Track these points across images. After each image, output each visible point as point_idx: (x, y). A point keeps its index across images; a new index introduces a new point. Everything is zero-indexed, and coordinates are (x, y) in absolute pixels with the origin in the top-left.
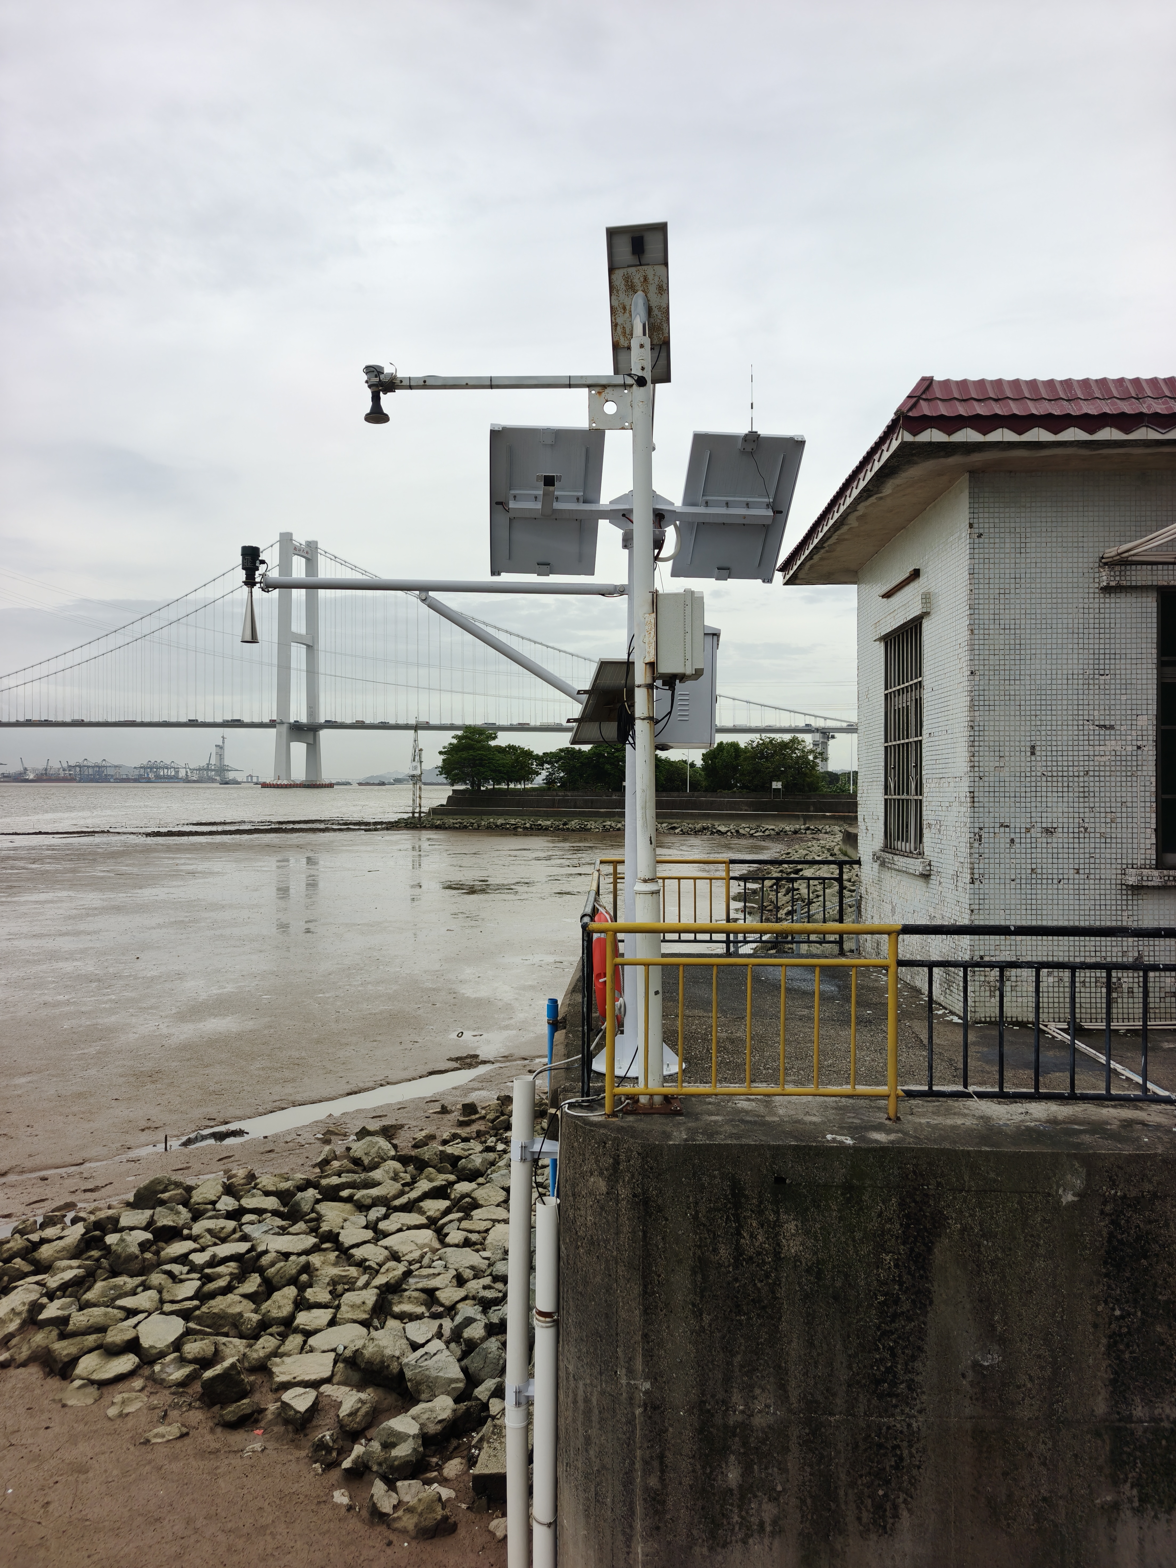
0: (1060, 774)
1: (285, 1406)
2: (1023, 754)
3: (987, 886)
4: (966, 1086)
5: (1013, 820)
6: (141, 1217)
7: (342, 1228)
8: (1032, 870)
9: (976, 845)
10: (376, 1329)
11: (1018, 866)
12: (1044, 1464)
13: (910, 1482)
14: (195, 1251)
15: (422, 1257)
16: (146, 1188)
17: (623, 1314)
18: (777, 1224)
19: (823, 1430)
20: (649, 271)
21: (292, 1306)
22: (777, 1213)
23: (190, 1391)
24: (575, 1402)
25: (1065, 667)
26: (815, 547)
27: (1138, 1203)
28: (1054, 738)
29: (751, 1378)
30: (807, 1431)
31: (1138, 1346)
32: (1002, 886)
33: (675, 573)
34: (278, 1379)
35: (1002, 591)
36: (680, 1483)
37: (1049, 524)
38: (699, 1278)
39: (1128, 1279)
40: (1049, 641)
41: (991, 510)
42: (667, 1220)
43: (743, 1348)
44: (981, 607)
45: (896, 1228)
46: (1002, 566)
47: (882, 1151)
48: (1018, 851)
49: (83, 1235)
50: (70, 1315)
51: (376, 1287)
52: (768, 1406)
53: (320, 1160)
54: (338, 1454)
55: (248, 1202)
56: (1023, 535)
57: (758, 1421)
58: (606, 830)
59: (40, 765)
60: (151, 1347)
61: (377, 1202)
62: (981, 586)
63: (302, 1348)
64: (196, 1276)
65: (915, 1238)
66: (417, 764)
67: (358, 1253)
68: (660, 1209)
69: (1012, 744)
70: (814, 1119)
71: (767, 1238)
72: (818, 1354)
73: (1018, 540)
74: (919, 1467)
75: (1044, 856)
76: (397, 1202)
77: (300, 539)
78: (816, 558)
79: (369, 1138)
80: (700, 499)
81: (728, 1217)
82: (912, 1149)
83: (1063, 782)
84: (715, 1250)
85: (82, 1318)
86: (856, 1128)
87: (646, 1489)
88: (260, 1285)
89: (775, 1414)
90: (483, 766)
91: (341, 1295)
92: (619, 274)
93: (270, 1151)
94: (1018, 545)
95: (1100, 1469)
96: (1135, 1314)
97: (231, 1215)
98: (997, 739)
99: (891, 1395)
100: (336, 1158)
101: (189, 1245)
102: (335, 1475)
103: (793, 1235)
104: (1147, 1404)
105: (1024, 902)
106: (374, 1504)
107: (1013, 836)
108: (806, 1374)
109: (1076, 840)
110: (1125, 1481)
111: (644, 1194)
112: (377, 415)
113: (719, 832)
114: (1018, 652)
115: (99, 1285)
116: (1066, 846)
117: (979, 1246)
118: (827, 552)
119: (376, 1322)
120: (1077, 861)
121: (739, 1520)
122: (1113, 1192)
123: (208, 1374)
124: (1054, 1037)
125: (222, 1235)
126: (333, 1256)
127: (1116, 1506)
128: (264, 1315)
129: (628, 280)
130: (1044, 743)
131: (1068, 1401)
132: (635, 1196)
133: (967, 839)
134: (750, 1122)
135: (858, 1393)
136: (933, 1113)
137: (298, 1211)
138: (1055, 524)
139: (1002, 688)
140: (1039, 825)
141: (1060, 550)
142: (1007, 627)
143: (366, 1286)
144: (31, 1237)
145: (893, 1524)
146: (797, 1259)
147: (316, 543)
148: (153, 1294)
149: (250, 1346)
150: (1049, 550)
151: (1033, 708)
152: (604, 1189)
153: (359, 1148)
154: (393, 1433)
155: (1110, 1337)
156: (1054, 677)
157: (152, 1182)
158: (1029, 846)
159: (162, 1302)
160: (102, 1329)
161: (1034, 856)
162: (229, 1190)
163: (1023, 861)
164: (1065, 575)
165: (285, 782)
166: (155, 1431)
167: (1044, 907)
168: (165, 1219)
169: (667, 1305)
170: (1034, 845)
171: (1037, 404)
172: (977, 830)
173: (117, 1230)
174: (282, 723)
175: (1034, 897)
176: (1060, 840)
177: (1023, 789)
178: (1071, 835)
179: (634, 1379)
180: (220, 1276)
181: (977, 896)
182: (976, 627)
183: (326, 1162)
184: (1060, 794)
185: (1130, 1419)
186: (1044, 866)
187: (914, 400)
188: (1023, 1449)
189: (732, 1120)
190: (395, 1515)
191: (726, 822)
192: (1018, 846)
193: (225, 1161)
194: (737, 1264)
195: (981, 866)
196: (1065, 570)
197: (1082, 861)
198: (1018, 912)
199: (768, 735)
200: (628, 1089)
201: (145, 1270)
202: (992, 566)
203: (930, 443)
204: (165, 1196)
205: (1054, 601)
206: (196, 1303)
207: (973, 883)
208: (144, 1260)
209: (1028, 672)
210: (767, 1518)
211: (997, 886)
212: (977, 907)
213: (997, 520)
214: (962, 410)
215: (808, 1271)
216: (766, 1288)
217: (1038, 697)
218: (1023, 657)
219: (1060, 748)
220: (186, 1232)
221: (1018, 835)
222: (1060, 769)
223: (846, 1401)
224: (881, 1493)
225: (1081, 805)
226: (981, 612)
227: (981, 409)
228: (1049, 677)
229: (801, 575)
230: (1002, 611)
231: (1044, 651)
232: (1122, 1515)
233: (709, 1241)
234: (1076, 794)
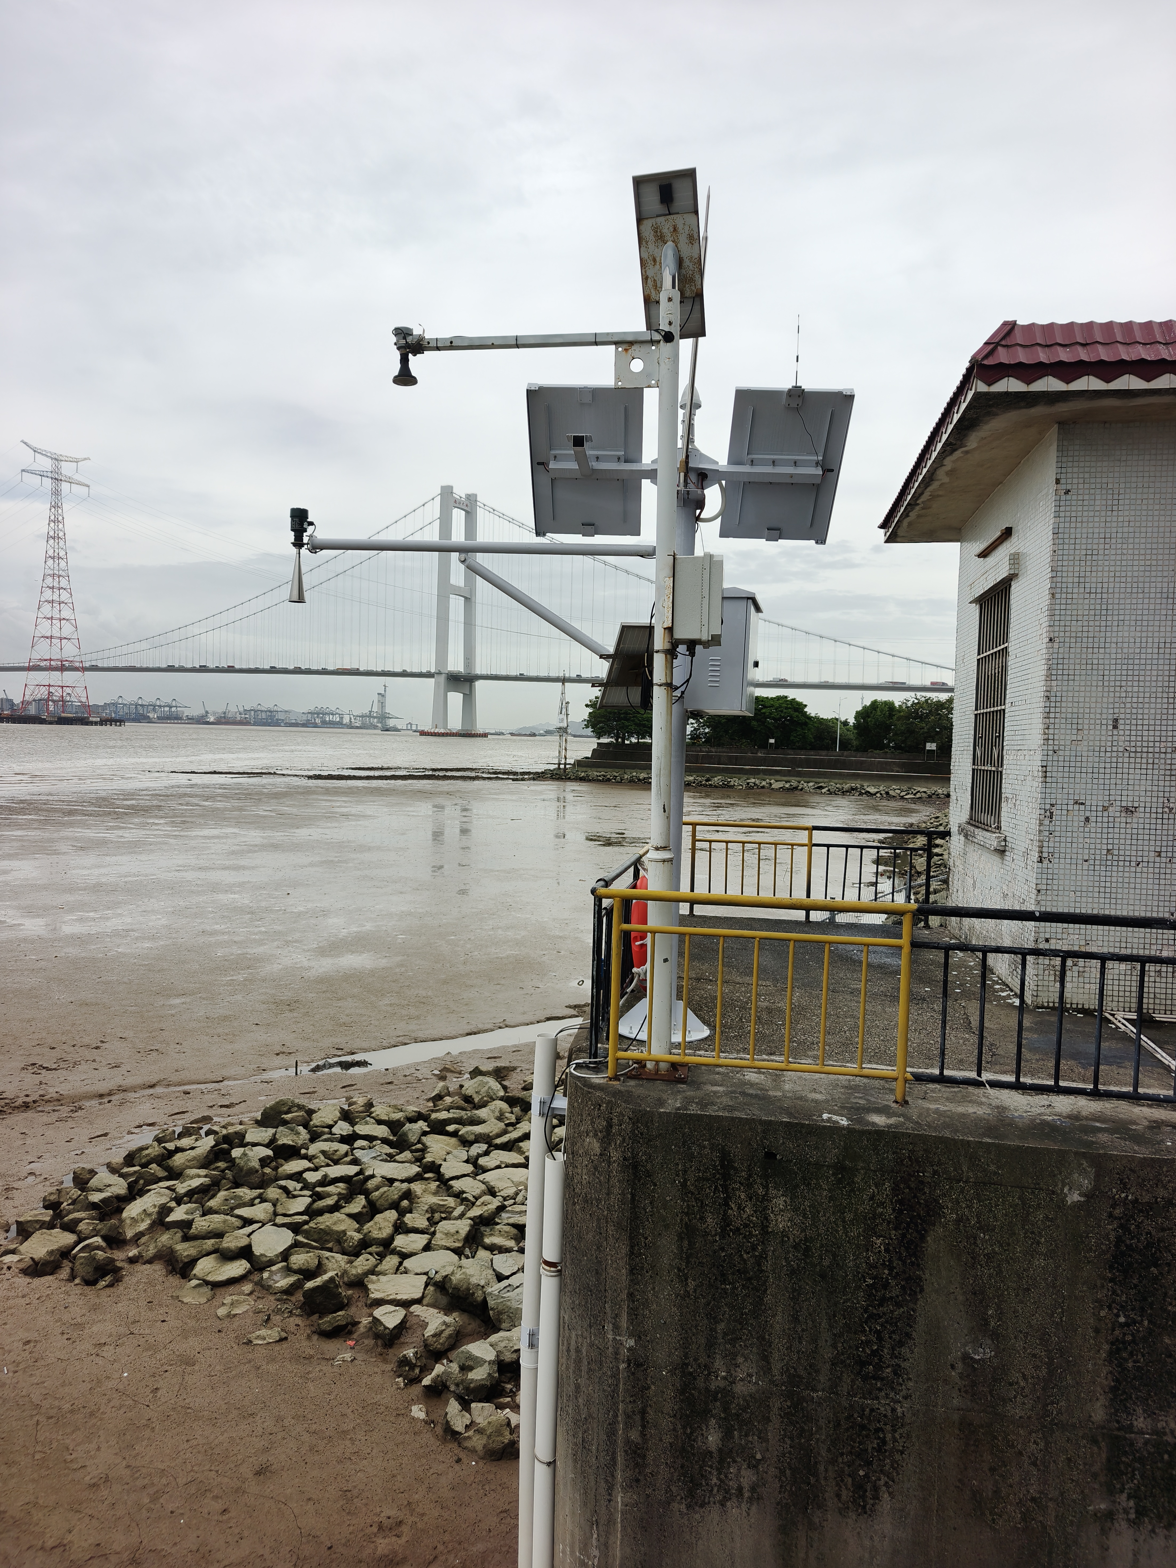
0: (1145, 750)
1: (376, 1321)
2: (1104, 727)
3: (1056, 866)
4: (979, 1075)
5: (1089, 797)
6: (266, 1134)
7: (445, 1160)
8: (1108, 850)
9: (1047, 822)
10: (467, 1257)
11: (1092, 846)
12: (1034, 1464)
13: (892, 1466)
14: (309, 1169)
15: (517, 1194)
16: (271, 1108)
17: (611, 1272)
18: (766, 1198)
19: (805, 1404)
20: (678, 220)
21: (392, 1228)
22: (766, 1187)
23: (293, 1299)
24: (568, 1351)
25: (1156, 634)
26: (908, 504)
27: (1151, 1209)
28: (1140, 711)
29: (734, 1346)
30: (789, 1404)
31: (1143, 1356)
32: (1074, 867)
33: (724, 534)
34: (372, 1296)
35: (1089, 552)
36: (661, 1440)
37: (1146, 479)
38: (686, 1243)
39: (1136, 1286)
40: (1140, 607)
41: (1082, 464)
42: (655, 1185)
43: (727, 1316)
44: (1065, 569)
45: (889, 1212)
46: (1091, 525)
47: (878, 1134)
48: (1093, 830)
49: (212, 1147)
50: (193, 1219)
51: (470, 1218)
52: (750, 1375)
53: (433, 1095)
54: (421, 1372)
55: (361, 1129)
56: (1116, 492)
57: (740, 1388)
58: (749, 787)
59: (220, 709)
60: (262, 1255)
61: (479, 1138)
62: (1066, 547)
63: (397, 1269)
64: (308, 1193)
65: (908, 1224)
66: (563, 716)
67: (457, 1185)
68: (649, 1174)
69: (1092, 716)
70: (818, 1097)
71: (755, 1212)
72: (803, 1330)
73: (1110, 497)
74: (902, 1453)
75: (1123, 836)
76: (498, 1141)
77: (460, 492)
78: (913, 515)
79: (480, 1078)
80: (746, 458)
81: (716, 1187)
82: (909, 1135)
83: (1147, 758)
84: (702, 1219)
85: (203, 1223)
86: (858, 1109)
87: (628, 1441)
88: (364, 1207)
89: (756, 1383)
90: (628, 720)
91: (437, 1223)
92: (648, 224)
93: (389, 1083)
94: (1110, 502)
95: (1095, 1476)
96: (1141, 1323)
97: (345, 1139)
98: (1075, 710)
99: (876, 1378)
100: (449, 1094)
101: (306, 1164)
102: (416, 1390)
103: (781, 1210)
104: (1149, 1416)
105: (1097, 884)
106: (448, 1422)
107: (1088, 814)
108: (789, 1348)
109: (1159, 821)
110: (1122, 1491)
111: (633, 1158)
112: (405, 378)
113: (868, 793)
114: (1104, 618)
115: (222, 1194)
116: (1147, 826)
117: (975, 1238)
118: (923, 508)
119: (467, 1251)
120: (1158, 843)
121: (718, 1483)
122: (1123, 1195)
123: (310, 1285)
124: (1118, 1027)
125: (335, 1157)
126: (434, 1185)
127: (1110, 1515)
128: (365, 1235)
129: (656, 230)
130: (1128, 716)
131: (1063, 1403)
132: (625, 1159)
133: (1036, 816)
134: (751, 1095)
135: (842, 1372)
136: (947, 1099)
137: (405, 1141)
138: (1152, 479)
139: (1084, 656)
140: (1118, 803)
141: (1157, 507)
142: (1093, 590)
143: (462, 1216)
144: (168, 1145)
145: (873, 1505)
146: (784, 1234)
147: (476, 495)
148: (268, 1206)
149: (351, 1262)
150: (1145, 507)
151: (1118, 678)
152: (598, 1151)
153: (470, 1086)
154: (470, 1357)
155: (1112, 1344)
156: (1144, 645)
157: (277, 1103)
158: (1105, 825)
159: (275, 1214)
160: (220, 1235)
161: (1110, 836)
162: (346, 1116)
163: (1098, 841)
164: (1161, 535)
165: (442, 731)
166: (258, 1333)
167: (1120, 891)
168: (285, 1138)
169: (653, 1267)
170: (1111, 825)
171: (1130, 349)
172: (1048, 807)
173: (243, 1145)
174: (440, 673)
175: (1108, 879)
176: (1141, 821)
177: (1102, 765)
178: (1154, 816)
179: (619, 1335)
180: (329, 1195)
181: (1045, 876)
182: (1059, 590)
183: (439, 1097)
184: (1144, 772)
185: (1130, 1428)
186: (1122, 847)
187: (992, 346)
188: (1013, 1446)
189: (732, 1092)
190: (466, 1435)
191: (876, 783)
192: (1093, 824)
193: (347, 1089)
194: (723, 1234)
195: (1051, 844)
196: (1161, 530)
197: (1164, 843)
198: (1090, 895)
199: (924, 694)
200: (634, 1053)
201: (263, 1184)
202: (1079, 525)
203: (1007, 393)
204: (288, 1117)
205: (1148, 563)
206: (306, 1218)
207: (1041, 861)
208: (264, 1174)
209: (1114, 640)
210: (746, 1483)
211: (1068, 866)
212: (1044, 887)
213: (1087, 475)
214: (1043, 356)
215: (796, 1247)
216: (752, 1260)
217: (1125, 667)
218: (1109, 623)
219: (1146, 722)
220: (303, 1151)
221: (1094, 814)
222: (1145, 744)
223: (830, 1379)
224: (861, 1473)
225: (1167, 783)
226: (1065, 574)
227: (1064, 355)
228: (1138, 645)
229: (900, 532)
230: (1088, 574)
231: (1133, 617)
232: (1116, 1525)
233: (696, 1209)
234: (1162, 772)
